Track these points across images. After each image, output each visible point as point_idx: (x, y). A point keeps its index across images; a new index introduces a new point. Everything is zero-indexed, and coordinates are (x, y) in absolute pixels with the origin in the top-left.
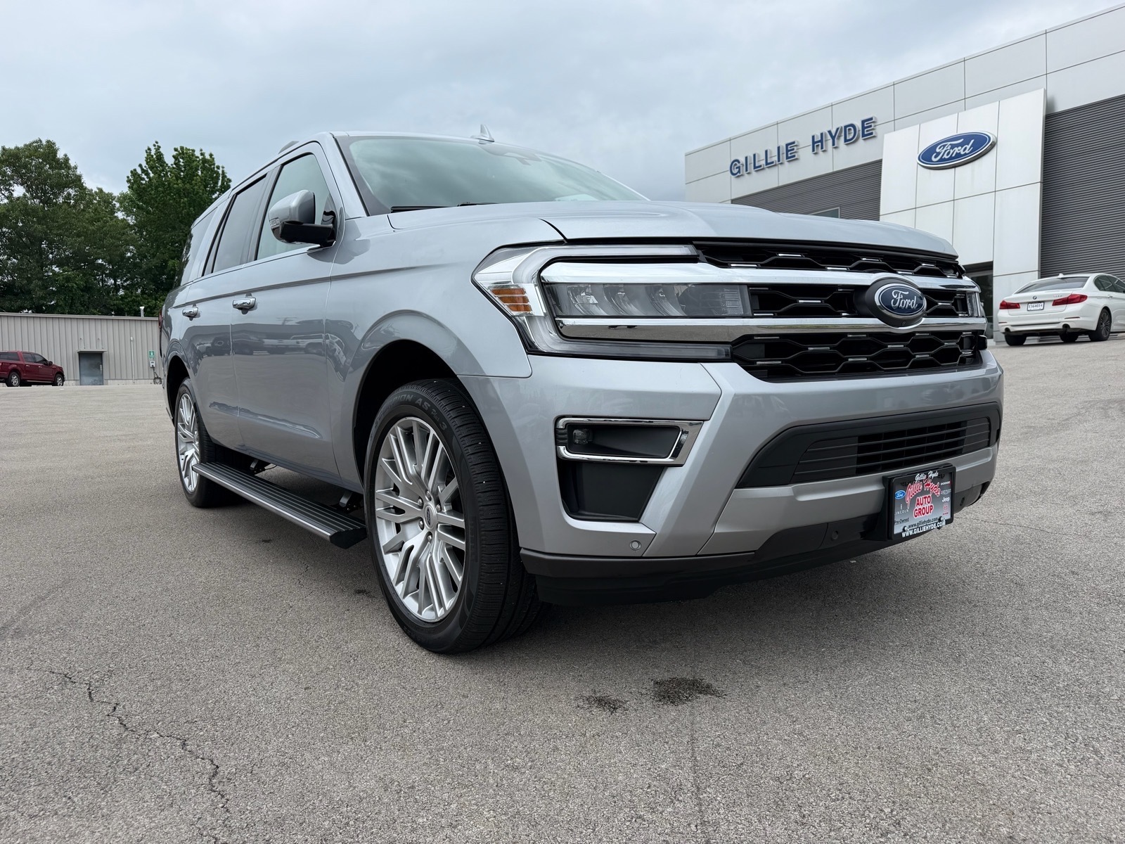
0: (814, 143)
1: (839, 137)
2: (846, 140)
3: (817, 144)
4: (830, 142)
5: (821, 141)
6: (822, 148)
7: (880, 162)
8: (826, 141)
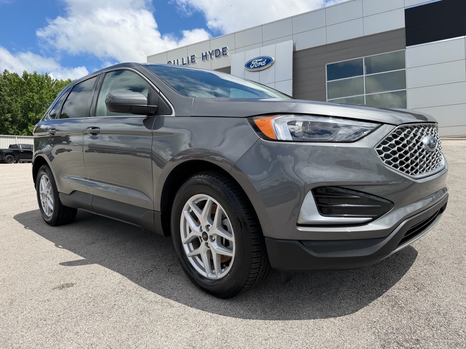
0: (203, 56)
1: (213, 54)
2: (216, 56)
3: (204, 57)
4: (210, 56)
5: (206, 56)
6: (206, 59)
7: (230, 67)
8: (208, 56)
